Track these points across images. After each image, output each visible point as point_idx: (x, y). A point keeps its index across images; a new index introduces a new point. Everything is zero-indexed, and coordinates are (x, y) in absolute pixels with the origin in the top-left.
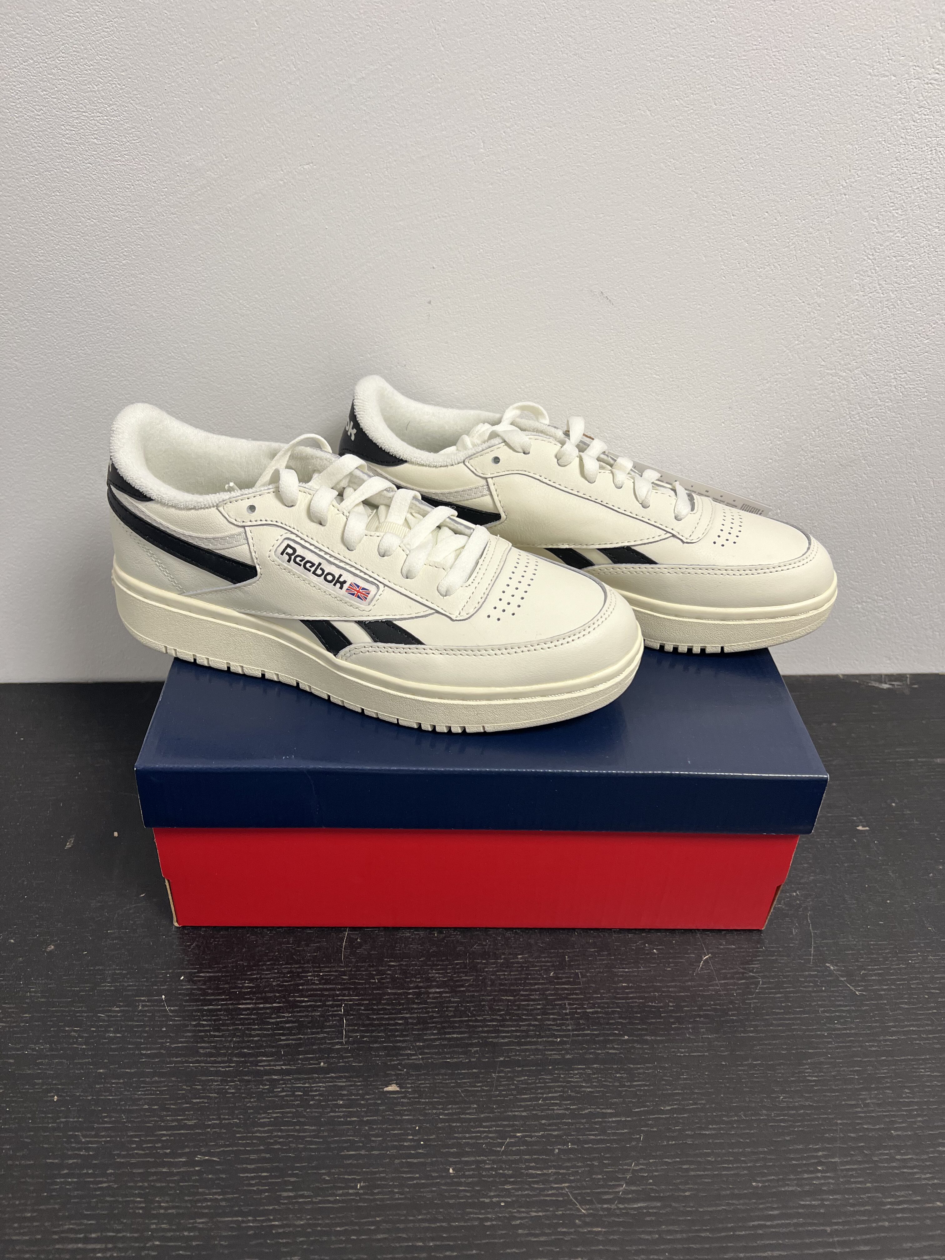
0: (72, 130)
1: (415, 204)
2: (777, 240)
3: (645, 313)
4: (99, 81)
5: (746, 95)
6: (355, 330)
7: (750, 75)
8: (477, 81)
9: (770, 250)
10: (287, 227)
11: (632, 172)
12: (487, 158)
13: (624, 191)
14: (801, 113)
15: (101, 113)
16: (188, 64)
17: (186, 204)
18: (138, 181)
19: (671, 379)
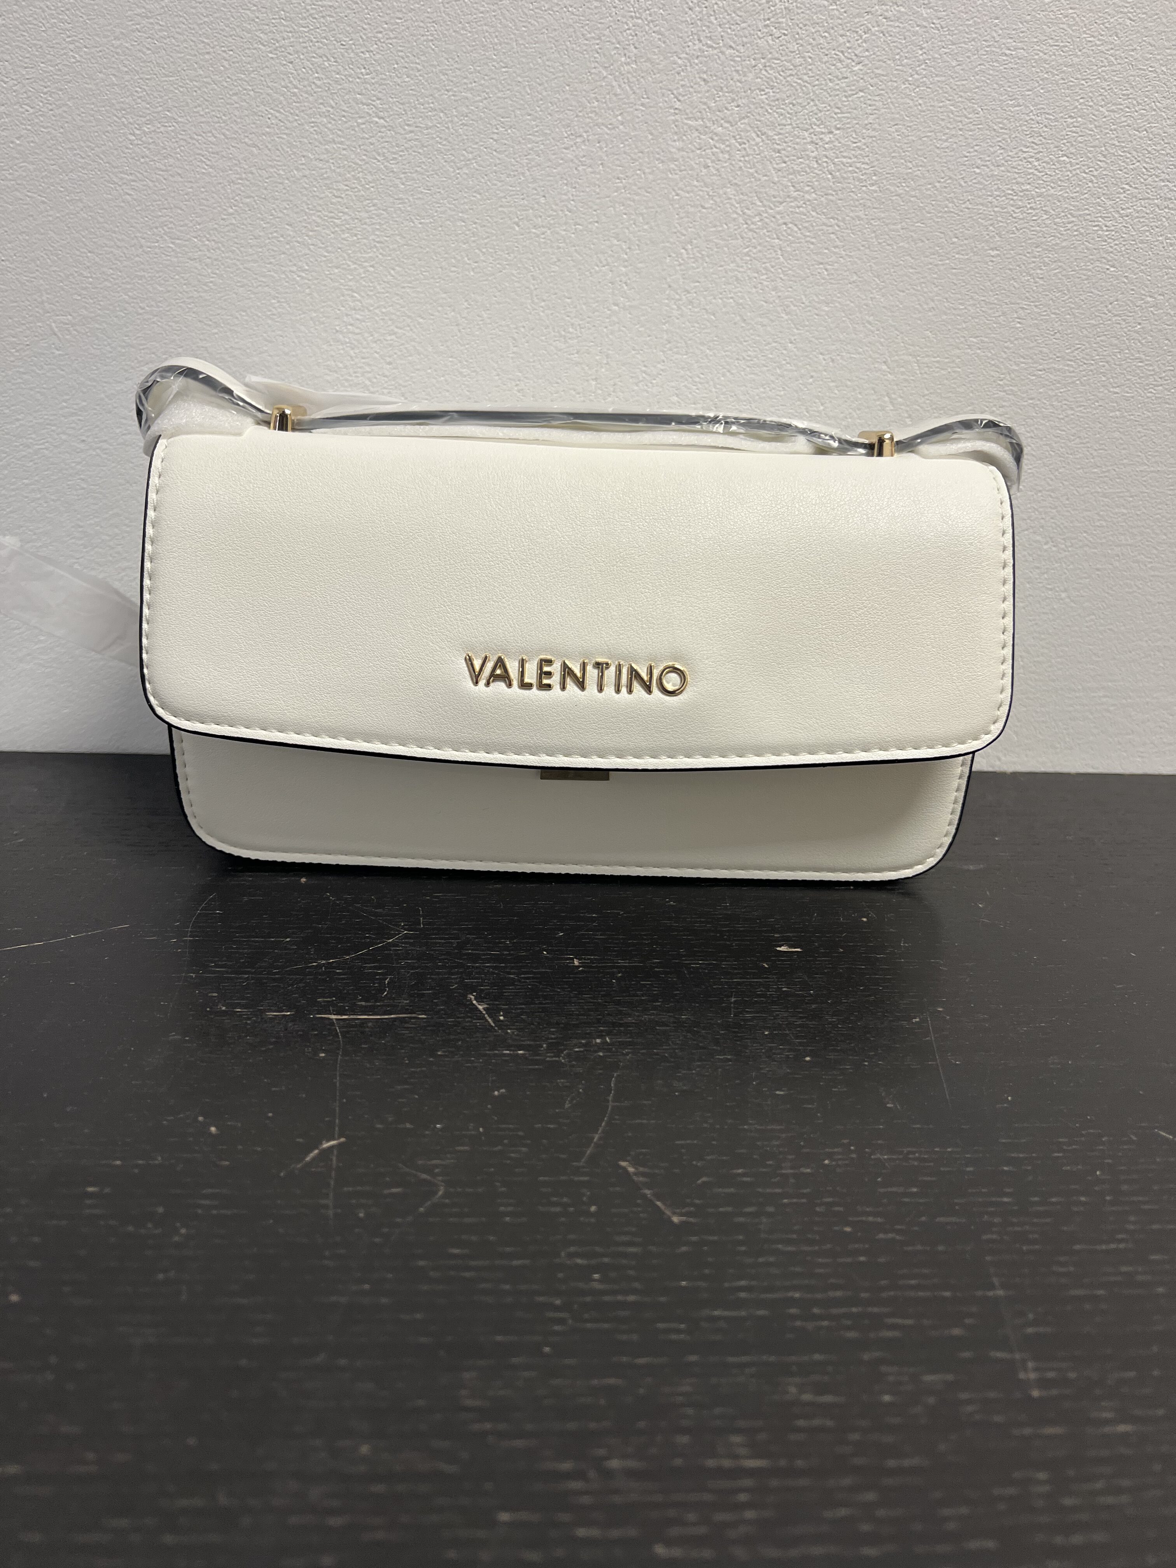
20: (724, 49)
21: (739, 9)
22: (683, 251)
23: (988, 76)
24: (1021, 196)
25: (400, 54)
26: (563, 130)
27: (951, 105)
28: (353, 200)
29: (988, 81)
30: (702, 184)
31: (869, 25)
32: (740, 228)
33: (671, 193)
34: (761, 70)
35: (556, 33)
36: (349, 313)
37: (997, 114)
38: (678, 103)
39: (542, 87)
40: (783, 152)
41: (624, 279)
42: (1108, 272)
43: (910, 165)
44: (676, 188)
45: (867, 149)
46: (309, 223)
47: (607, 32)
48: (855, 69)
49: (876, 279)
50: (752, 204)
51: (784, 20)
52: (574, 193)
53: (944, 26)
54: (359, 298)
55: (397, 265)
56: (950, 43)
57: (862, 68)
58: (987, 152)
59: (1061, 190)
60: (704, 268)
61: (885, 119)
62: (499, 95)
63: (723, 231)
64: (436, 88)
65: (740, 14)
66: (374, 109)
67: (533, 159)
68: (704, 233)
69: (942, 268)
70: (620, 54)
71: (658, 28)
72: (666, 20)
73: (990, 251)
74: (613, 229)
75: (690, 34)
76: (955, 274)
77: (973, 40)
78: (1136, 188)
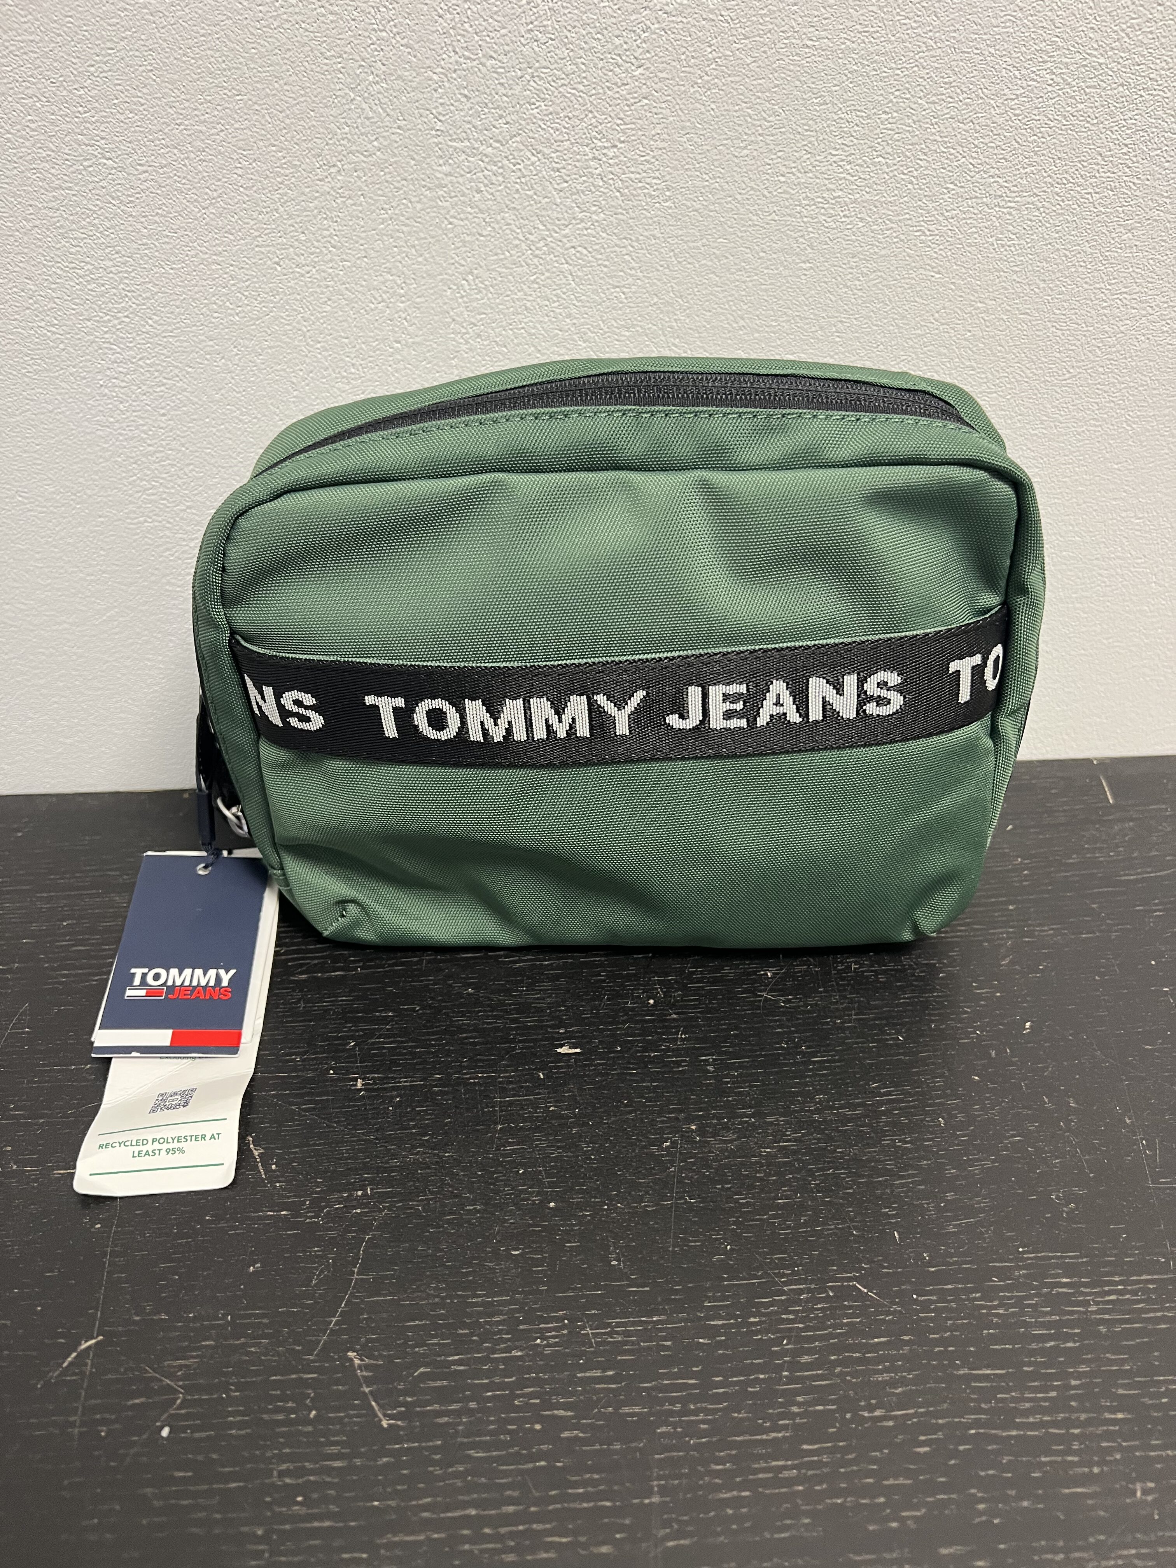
20: (483, 60)
21: (496, 13)
22: (464, 282)
23: (788, 72)
24: (833, 204)
25: (119, 88)
26: (314, 160)
27: (748, 108)
28: (93, 249)
29: (789, 78)
30: (476, 210)
31: (648, 22)
32: (524, 254)
33: (443, 222)
34: (529, 81)
35: (291, 53)
36: (111, 366)
37: (800, 115)
38: (440, 123)
39: (283, 114)
40: (564, 171)
41: (403, 316)
42: (933, 279)
43: (708, 178)
44: (448, 217)
45: (657, 162)
46: (50, 275)
47: (347, 49)
48: (635, 73)
49: (679, 300)
50: (535, 228)
51: (549, 23)
52: (336, 228)
53: (734, 18)
54: (119, 350)
55: (154, 314)
56: (742, 37)
57: (643, 72)
58: (792, 157)
59: (878, 194)
60: (488, 299)
61: (674, 128)
62: (236, 126)
63: (506, 259)
64: (164, 123)
65: (499, 19)
66: (99, 150)
67: (286, 194)
68: (485, 262)
69: (750, 284)
70: (366, 73)
71: (406, 40)
72: (414, 31)
73: (802, 265)
74: (384, 264)
75: (443, 45)
76: (766, 290)
77: (770, 32)
78: (962, 187)
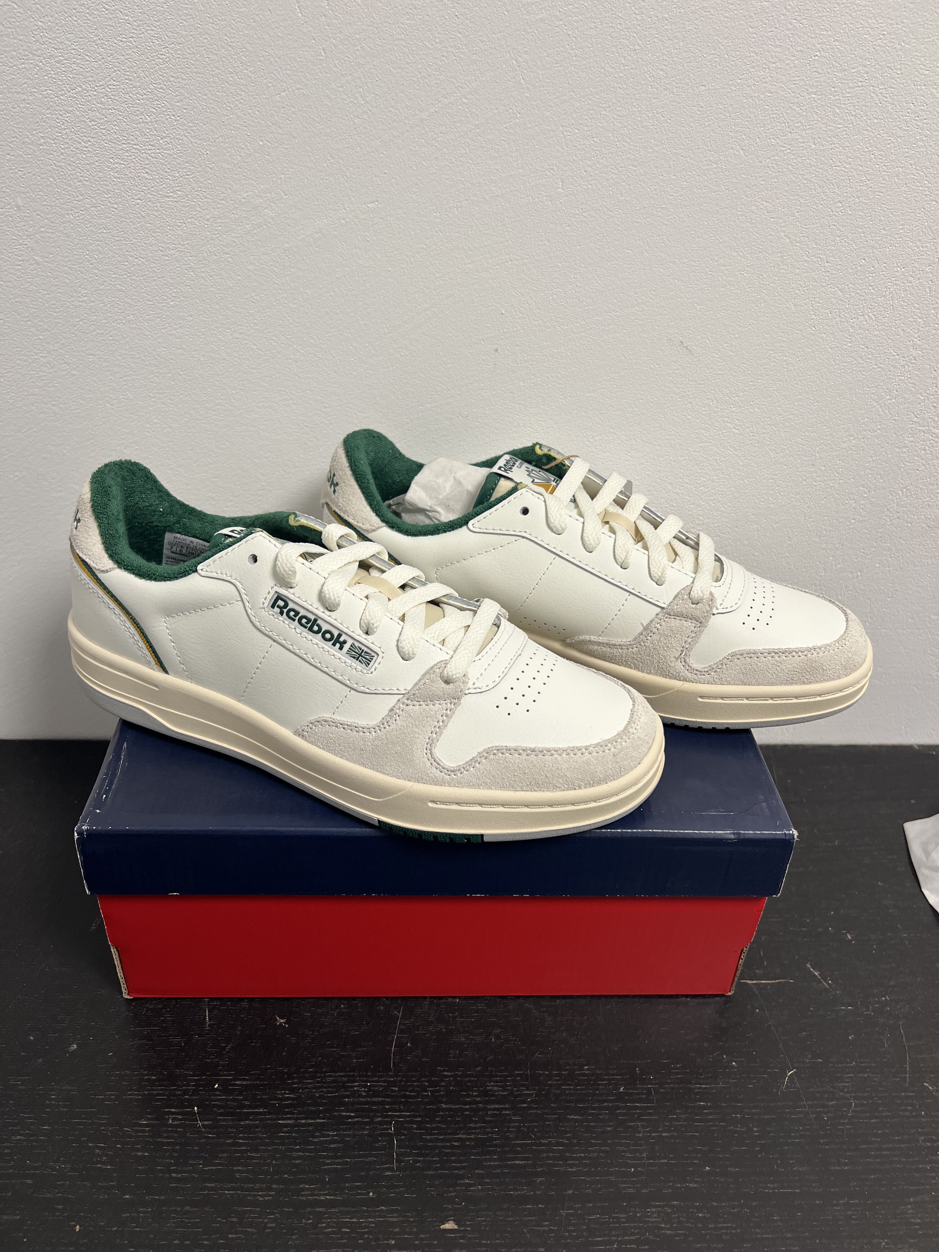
0: (120, 164)
1: (486, 246)
2: (873, 289)
3: (728, 365)
4: (153, 112)
5: (848, 135)
6: (416, 378)
7: (854, 113)
8: (558, 117)
9: (865, 300)
10: (347, 269)
11: (720, 215)
12: (566, 198)
13: (711, 235)
14: (906, 155)
15: (152, 146)
16: (249, 95)
17: (241, 244)
18: (190, 218)
19: (751, 434)
